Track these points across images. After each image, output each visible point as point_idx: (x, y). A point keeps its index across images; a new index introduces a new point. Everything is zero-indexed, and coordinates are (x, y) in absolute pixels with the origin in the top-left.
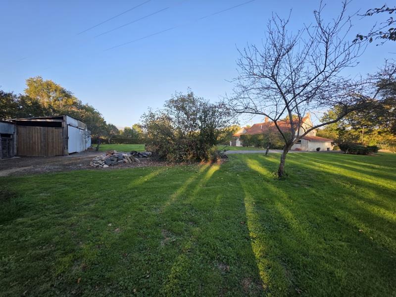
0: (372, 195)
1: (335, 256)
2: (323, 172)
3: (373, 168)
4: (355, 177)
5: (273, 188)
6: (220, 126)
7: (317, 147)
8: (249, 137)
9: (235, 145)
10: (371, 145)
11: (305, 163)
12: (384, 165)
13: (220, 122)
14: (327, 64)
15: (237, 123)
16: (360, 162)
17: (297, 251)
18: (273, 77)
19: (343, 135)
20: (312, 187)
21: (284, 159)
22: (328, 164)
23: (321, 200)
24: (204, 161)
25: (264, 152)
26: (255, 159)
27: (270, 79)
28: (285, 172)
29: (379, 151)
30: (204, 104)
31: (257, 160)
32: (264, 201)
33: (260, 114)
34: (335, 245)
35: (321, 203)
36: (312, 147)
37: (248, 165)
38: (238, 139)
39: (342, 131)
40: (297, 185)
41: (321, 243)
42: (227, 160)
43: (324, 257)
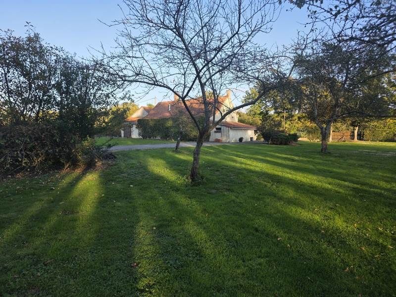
0: (291, 193)
1: (253, 279)
2: (244, 169)
3: (293, 160)
4: (276, 173)
5: (182, 200)
6: (99, 103)
7: (239, 137)
8: (151, 123)
9: (131, 135)
10: (292, 132)
11: (225, 160)
12: (303, 157)
13: (97, 95)
14: (241, 23)
15: (129, 98)
16: (281, 154)
17: (210, 287)
18: (178, 31)
19: (266, 120)
20: (232, 191)
21: (198, 154)
22: (251, 158)
23: (241, 207)
24: (69, 167)
25: (174, 145)
26: (161, 158)
27: (173, 31)
28: (199, 174)
29: (299, 139)
30: (64, 59)
31: (164, 159)
32: (169, 221)
33: (160, 86)
34: (254, 265)
35: (241, 212)
36: (233, 136)
37: (149, 167)
38: (134, 126)
39: (265, 115)
40: (214, 191)
41: (238, 267)
42: (114, 163)
43: (241, 286)
